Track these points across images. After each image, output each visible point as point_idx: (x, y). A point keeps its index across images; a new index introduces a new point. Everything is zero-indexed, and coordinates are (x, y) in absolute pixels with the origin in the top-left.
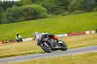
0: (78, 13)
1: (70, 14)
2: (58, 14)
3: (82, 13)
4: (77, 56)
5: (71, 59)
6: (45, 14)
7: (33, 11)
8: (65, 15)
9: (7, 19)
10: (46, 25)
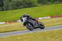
0: (58, 3)
1: (52, 4)
2: (44, 4)
3: (60, 3)
4: (57, 31)
5: (53, 33)
6: (36, 4)
7: (28, 2)
8: (49, 5)
9: (12, 7)
10: (37, 11)
